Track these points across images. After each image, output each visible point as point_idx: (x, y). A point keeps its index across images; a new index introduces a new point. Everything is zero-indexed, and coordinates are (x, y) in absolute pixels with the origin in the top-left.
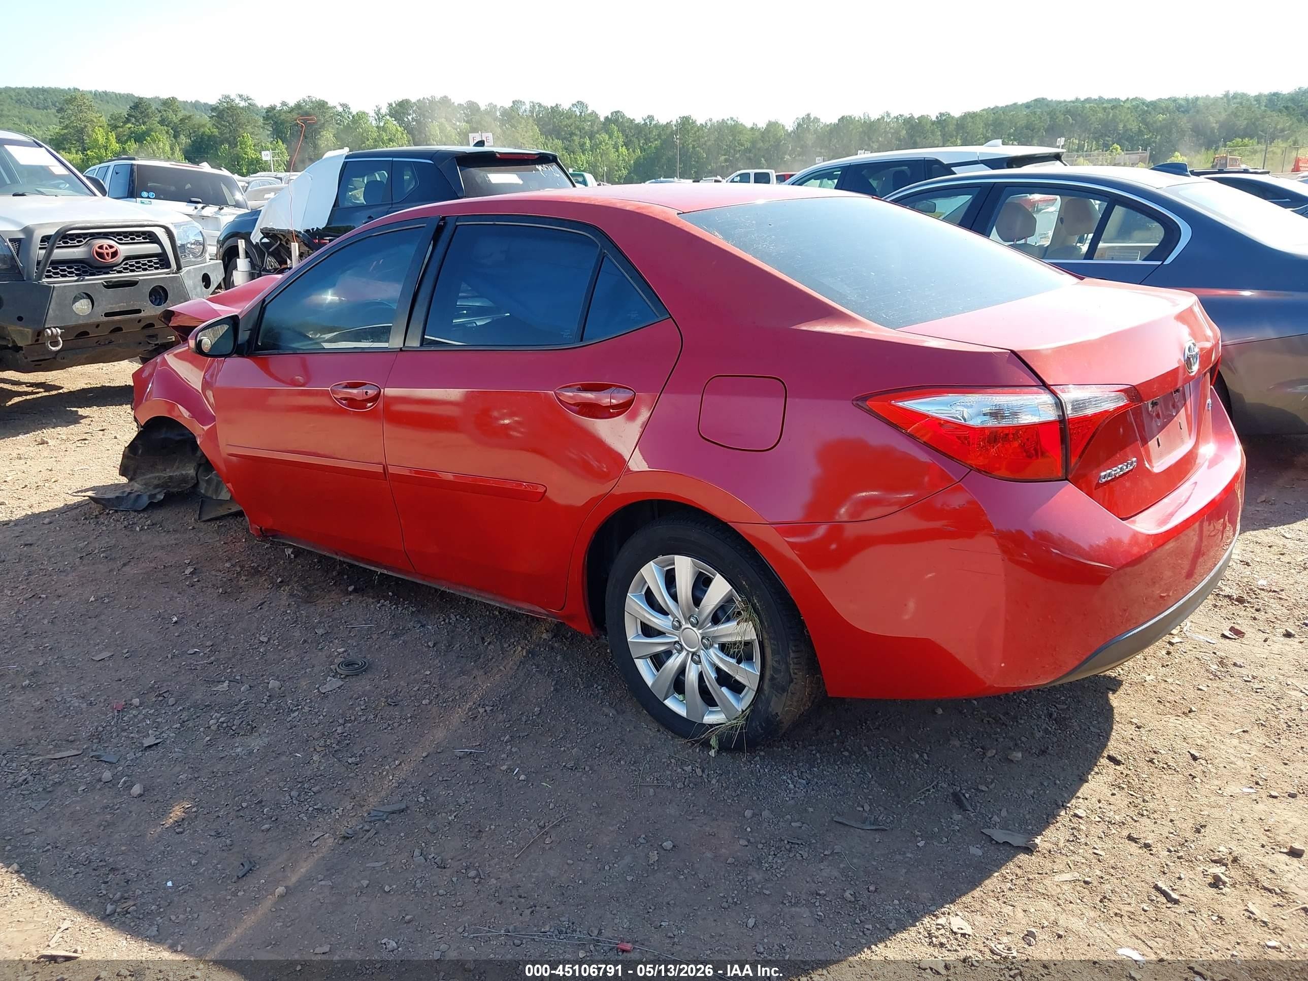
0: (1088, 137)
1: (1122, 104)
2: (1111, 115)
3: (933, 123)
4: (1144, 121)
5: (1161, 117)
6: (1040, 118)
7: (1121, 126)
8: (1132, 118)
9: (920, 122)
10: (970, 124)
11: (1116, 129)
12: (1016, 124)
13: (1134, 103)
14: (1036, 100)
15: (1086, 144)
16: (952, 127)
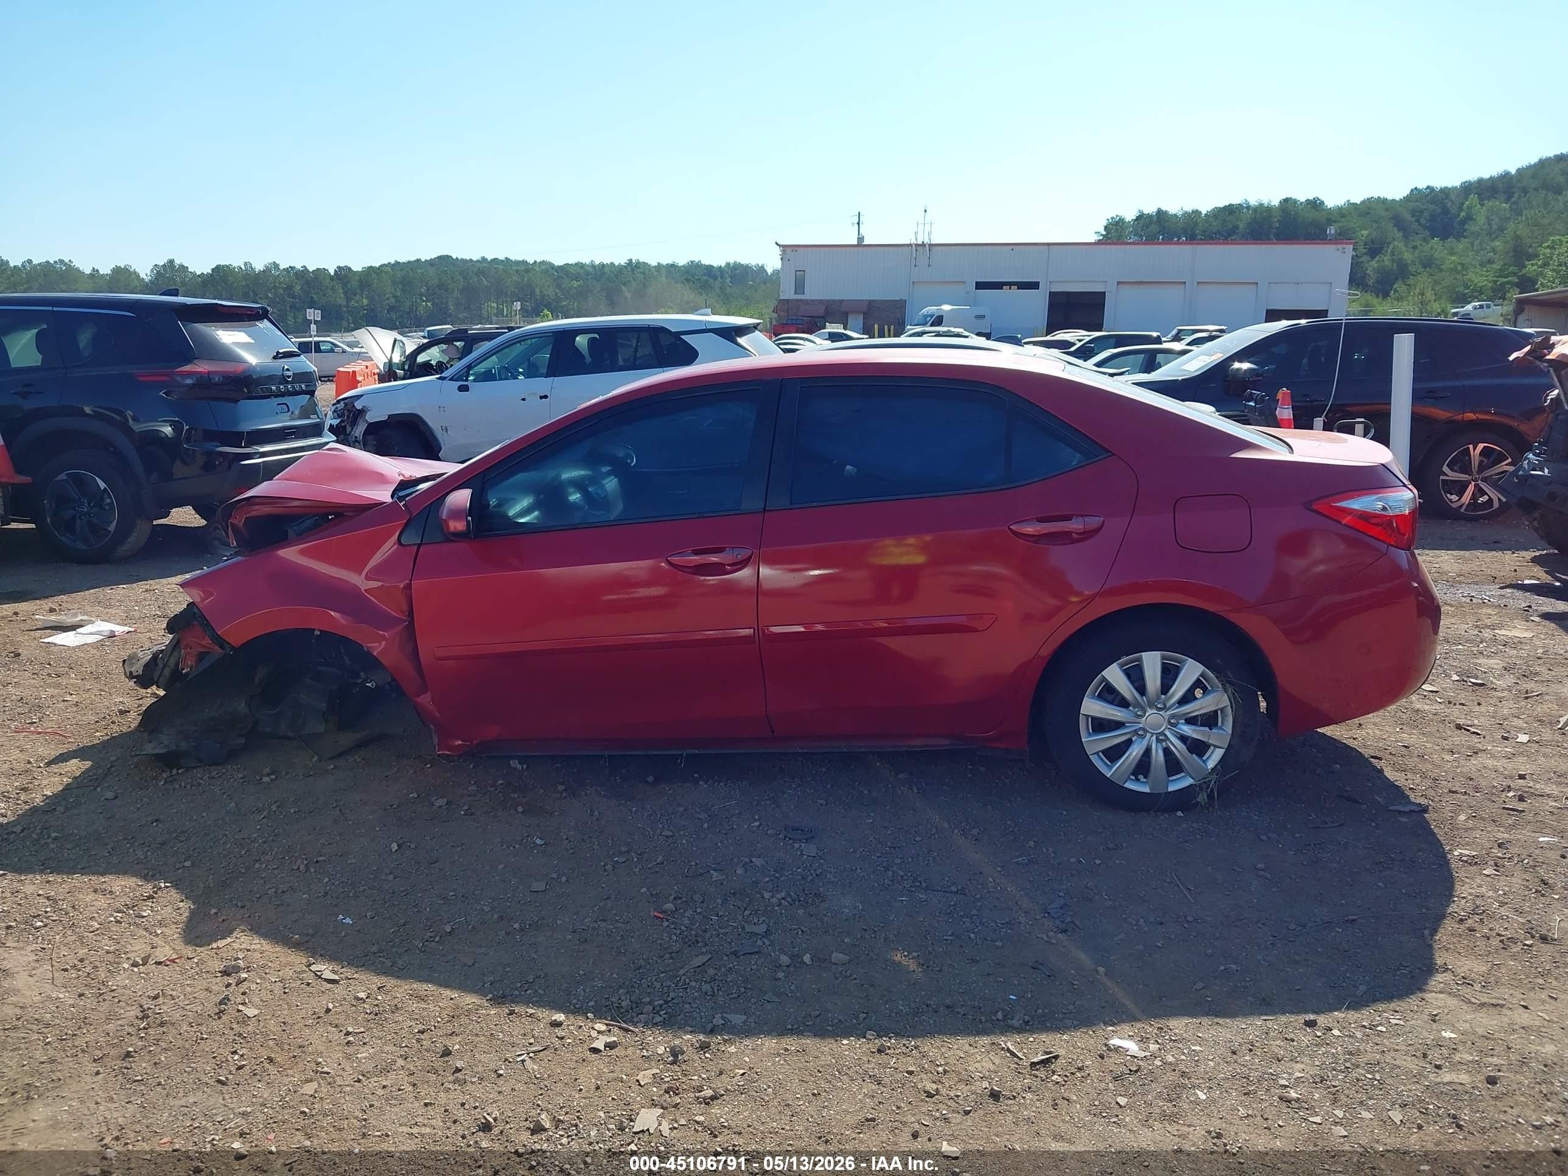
0: (507, 301)
1: (530, 267)
2: (526, 279)
3: (332, 278)
4: (559, 287)
5: (575, 284)
6: (453, 278)
7: (538, 290)
8: (547, 283)
9: (316, 278)
10: (375, 281)
11: (533, 293)
12: (427, 283)
13: (543, 267)
14: (439, 258)
15: (505, 309)
16: (355, 284)
